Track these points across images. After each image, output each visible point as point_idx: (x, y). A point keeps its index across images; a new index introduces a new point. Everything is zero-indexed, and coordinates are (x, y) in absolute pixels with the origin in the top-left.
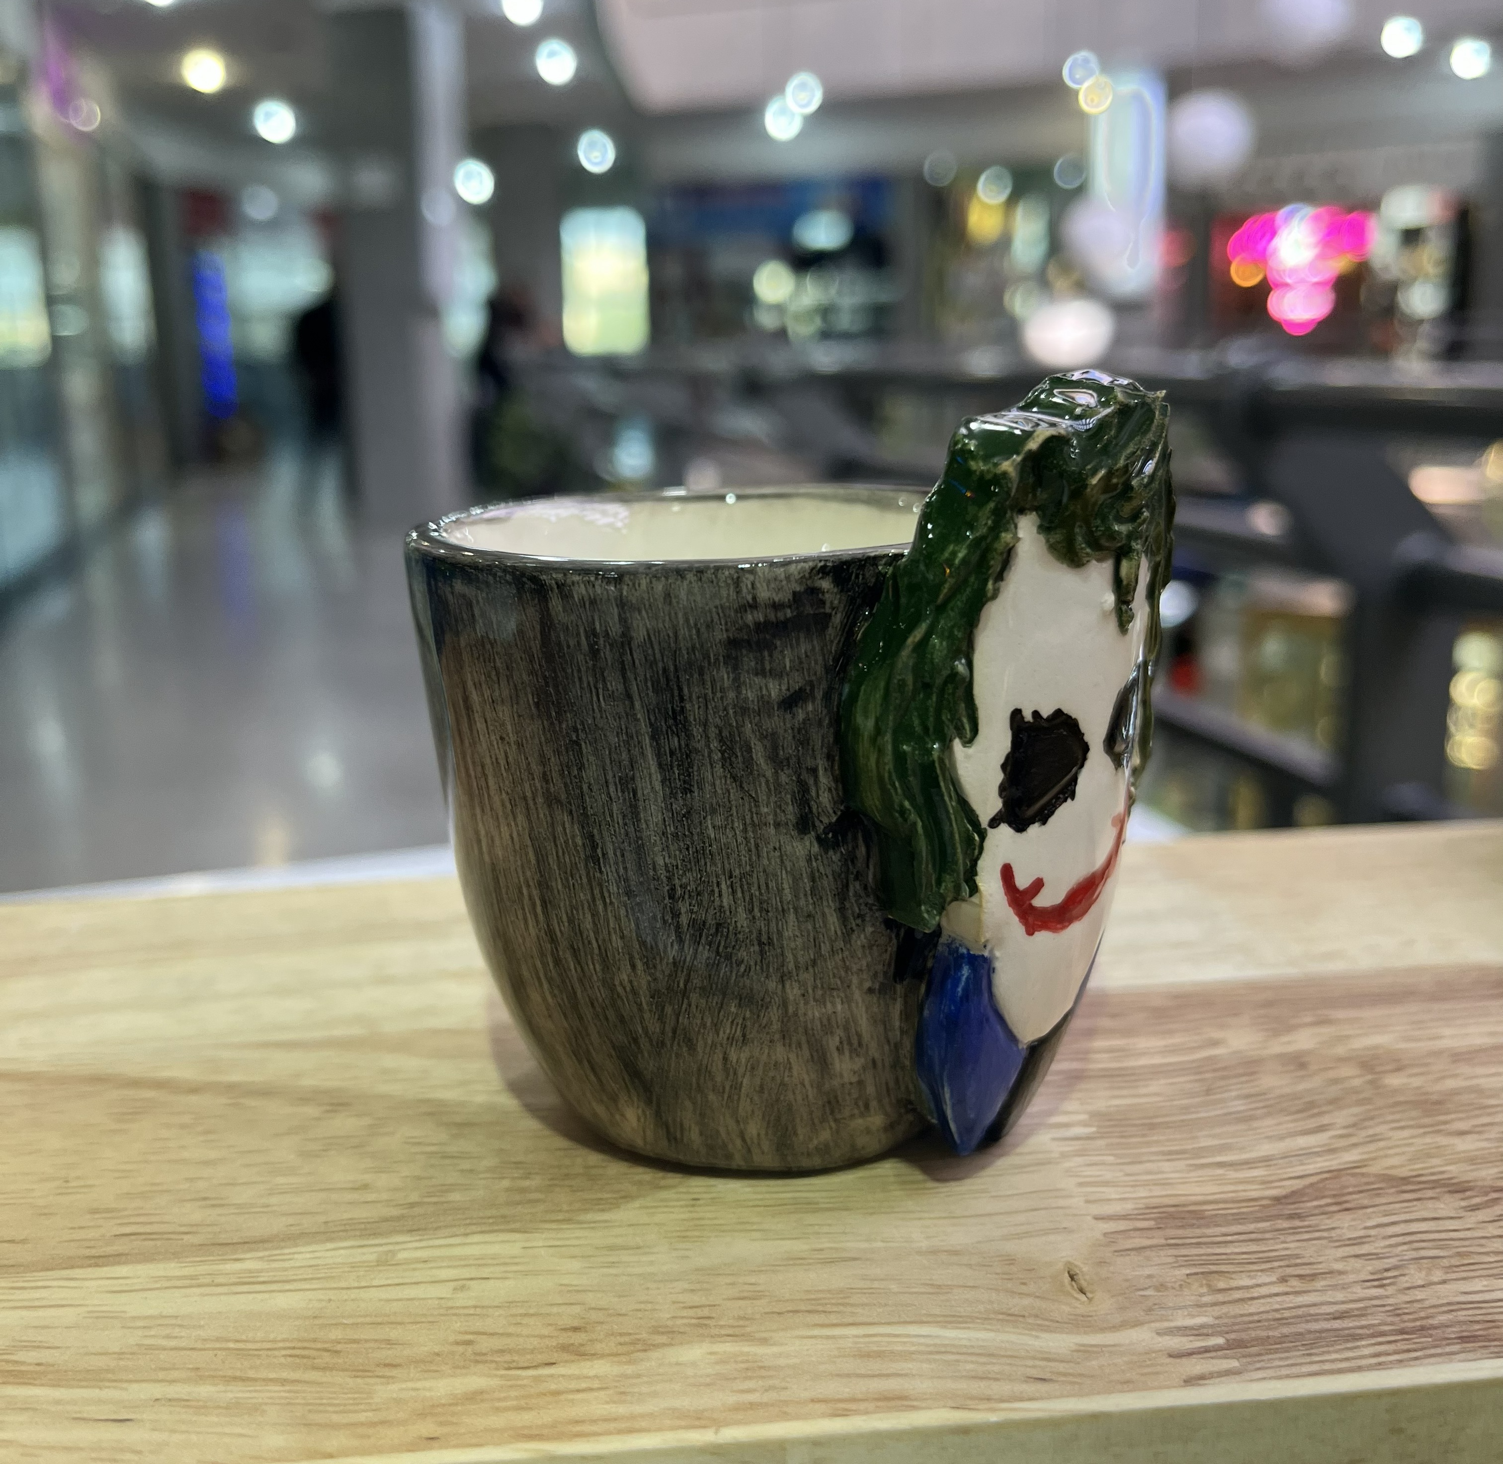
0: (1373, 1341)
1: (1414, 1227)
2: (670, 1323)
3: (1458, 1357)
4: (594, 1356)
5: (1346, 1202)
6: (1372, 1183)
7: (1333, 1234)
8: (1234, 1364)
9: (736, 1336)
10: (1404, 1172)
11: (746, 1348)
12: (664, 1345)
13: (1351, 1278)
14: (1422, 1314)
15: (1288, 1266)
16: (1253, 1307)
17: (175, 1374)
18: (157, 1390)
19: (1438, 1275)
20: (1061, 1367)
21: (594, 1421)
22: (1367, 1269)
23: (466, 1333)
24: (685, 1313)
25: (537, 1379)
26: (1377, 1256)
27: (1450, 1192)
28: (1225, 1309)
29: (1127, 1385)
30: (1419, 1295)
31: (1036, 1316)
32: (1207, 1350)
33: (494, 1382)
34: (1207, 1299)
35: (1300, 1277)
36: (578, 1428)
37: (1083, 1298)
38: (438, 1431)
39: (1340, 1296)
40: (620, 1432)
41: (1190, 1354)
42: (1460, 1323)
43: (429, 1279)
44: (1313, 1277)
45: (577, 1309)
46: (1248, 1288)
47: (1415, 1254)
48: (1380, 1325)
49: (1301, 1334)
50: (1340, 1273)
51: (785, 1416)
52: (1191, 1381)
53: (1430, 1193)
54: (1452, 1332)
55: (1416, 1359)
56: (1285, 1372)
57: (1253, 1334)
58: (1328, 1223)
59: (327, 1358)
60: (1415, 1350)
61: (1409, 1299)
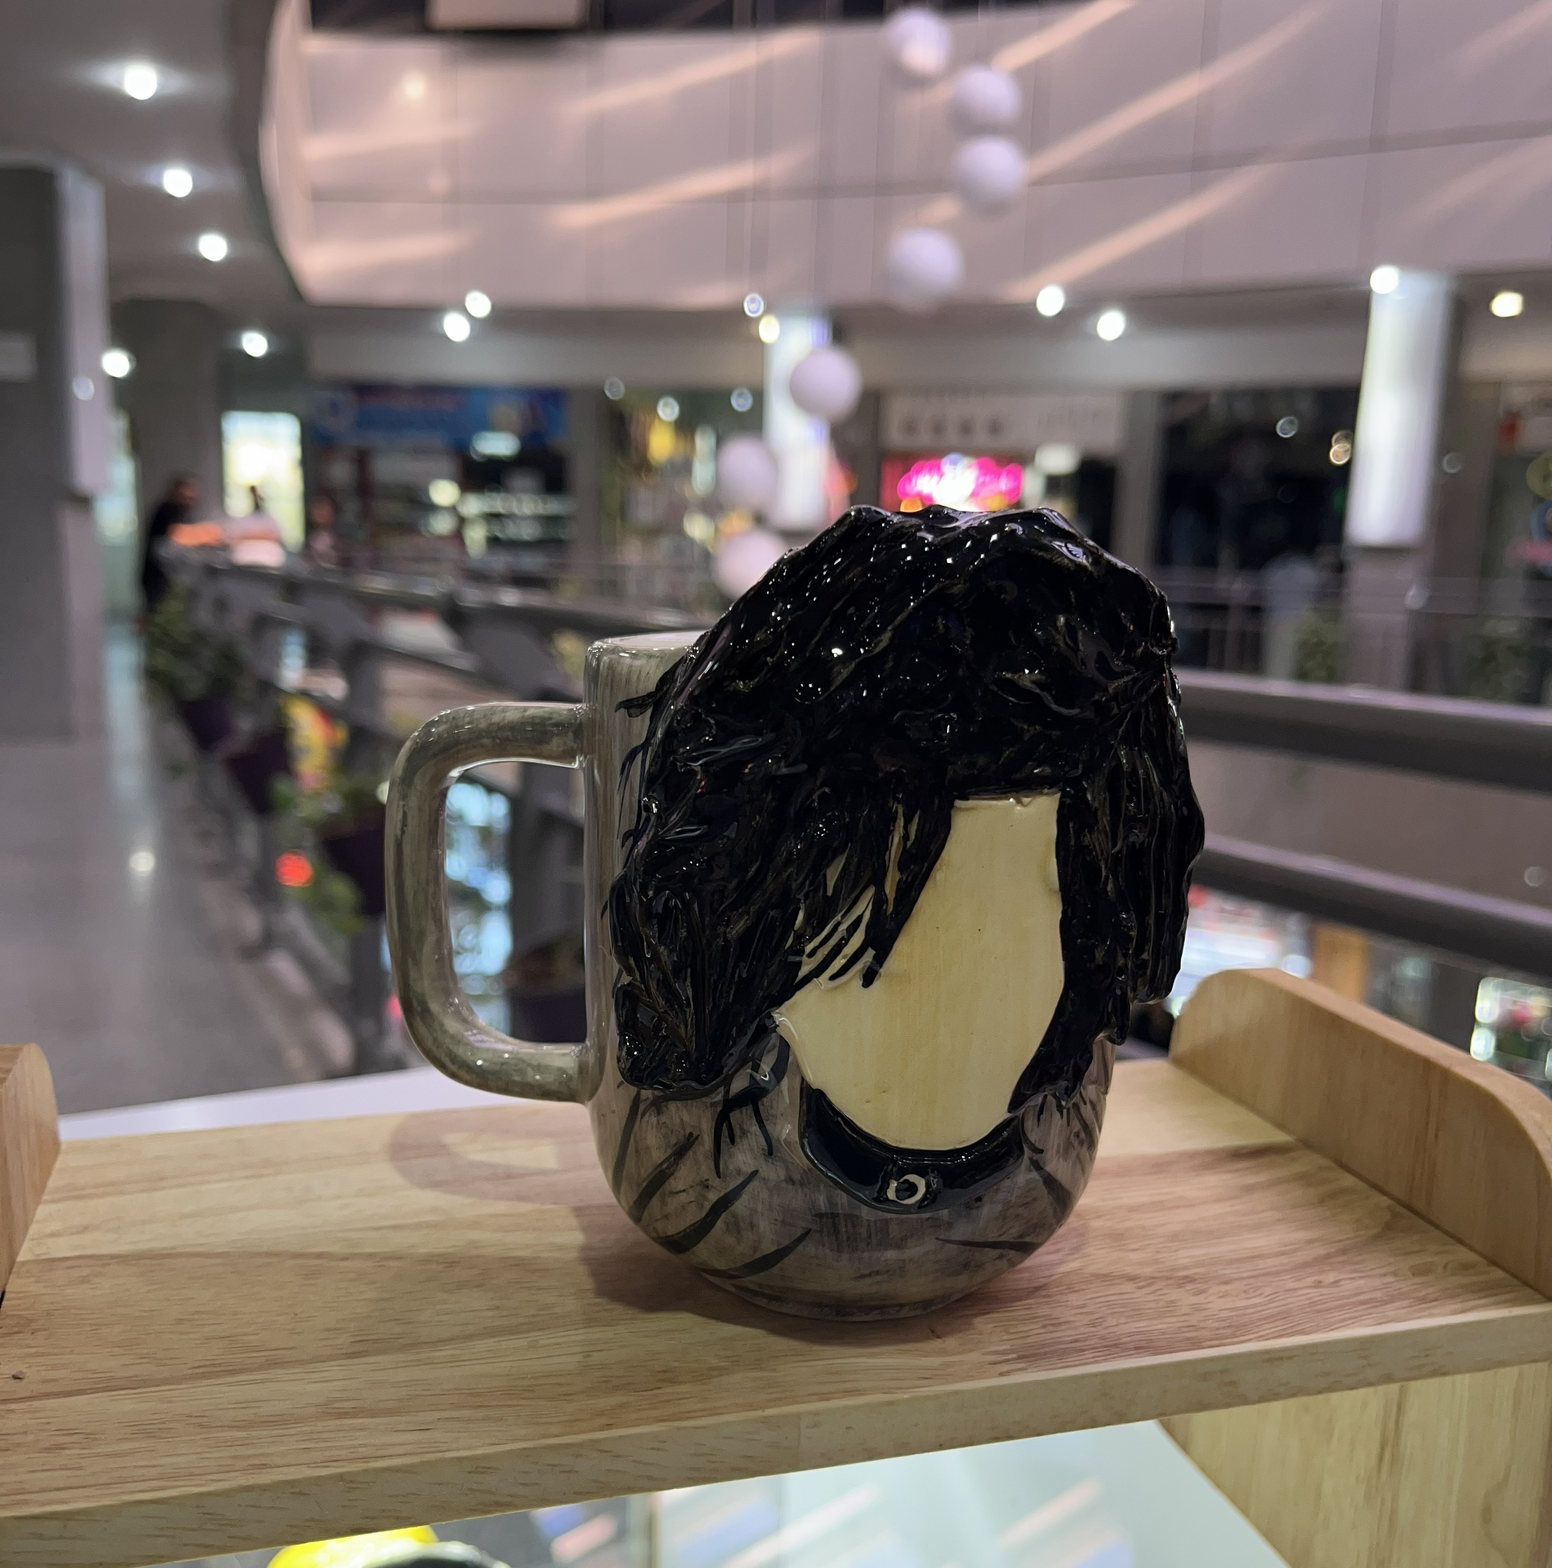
0: (1091, 1351)
1: (1110, 1298)
2: (717, 1365)
3: (1133, 1356)
4: (681, 1383)
5: (1073, 1288)
6: (1087, 1277)
7: (1068, 1304)
9: (757, 1369)
10: (1105, 1271)
11: (765, 1374)
12: (719, 1376)
13: (1078, 1324)
14: (1116, 1338)
15: (1046, 1320)
16: (1030, 1340)
17: (441, 1407)
19: (1123, 1320)
20: (936, 1372)
21: (694, 1411)
22: (1086, 1319)
23: (603, 1377)
24: (724, 1360)
25: (655, 1396)
26: (1092, 1313)
27: (1129, 1280)
28: (1015, 1341)
29: (971, 1378)
30: (1114, 1329)
31: (917, 1350)
32: (1009, 1360)
33: (632, 1398)
34: (1006, 1337)
35: (1052, 1325)
36: (688, 1415)
37: (940, 1340)
38: (612, 1421)
39: (1073, 1332)
40: (711, 1415)
41: (1000, 1362)
42: (1136, 1341)
43: (568, 1352)
44: (1060, 1324)
45: (661, 1362)
46: (1025, 1331)
47: (1111, 1311)
48: (1094, 1344)
49: (1055, 1351)
50: (1074, 1322)
51: (797, 1402)
52: (1003, 1374)
53: (1118, 1281)
54: (1131, 1345)
55: (1114, 1358)
56: (1049, 1367)
57: (1032, 1352)
58: (1064, 1298)
59: (528, 1394)
60: (1114, 1354)
61: (1108, 1332)
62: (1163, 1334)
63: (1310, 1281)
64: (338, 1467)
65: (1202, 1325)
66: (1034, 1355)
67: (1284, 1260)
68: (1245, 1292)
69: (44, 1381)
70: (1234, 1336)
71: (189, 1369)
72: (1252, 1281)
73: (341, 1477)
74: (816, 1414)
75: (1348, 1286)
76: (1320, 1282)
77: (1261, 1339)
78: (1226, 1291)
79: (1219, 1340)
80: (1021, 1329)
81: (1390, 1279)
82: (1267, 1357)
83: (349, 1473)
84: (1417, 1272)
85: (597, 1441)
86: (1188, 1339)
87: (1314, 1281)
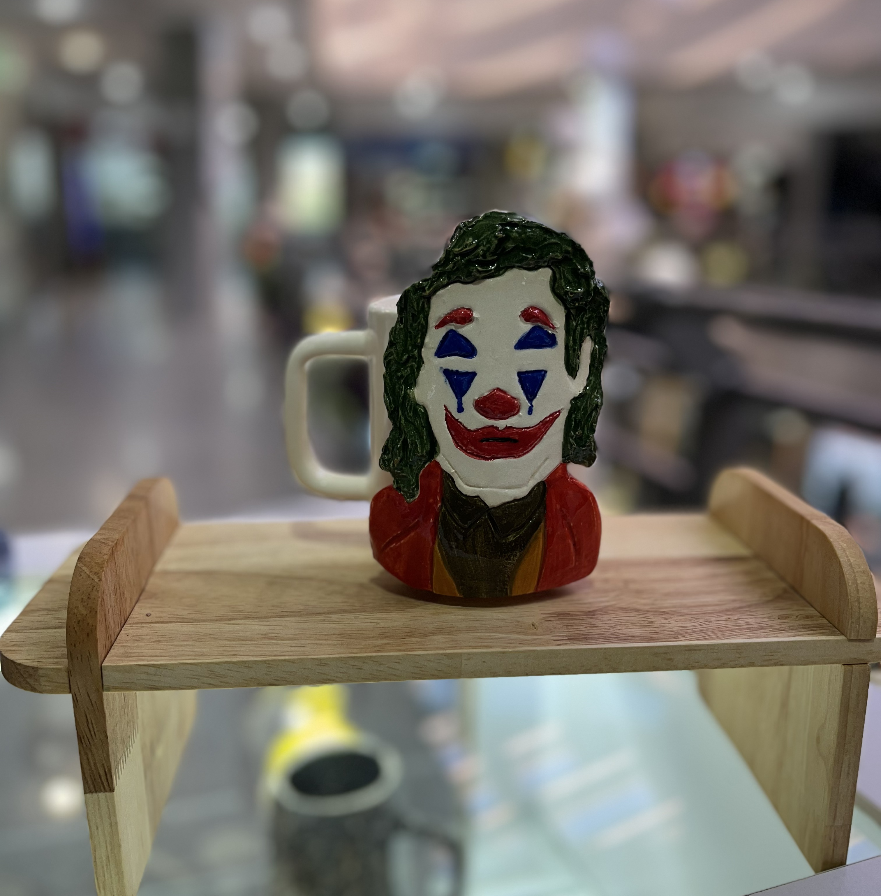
0: (603, 639)
1: (623, 618)
2: (432, 631)
3: (623, 643)
4: (414, 637)
5: (607, 612)
6: (616, 609)
7: (602, 619)
8: (569, 642)
9: (449, 634)
11: (452, 637)
12: (431, 636)
13: (603, 627)
14: (617, 635)
15: (588, 625)
16: (576, 632)
17: (311, 639)
18: (309, 642)
19: (624, 628)
20: (528, 642)
21: (417, 649)
22: (607, 626)
23: (381, 632)
24: (436, 630)
25: (402, 641)
26: (611, 623)
27: (636, 611)
28: (569, 632)
29: (543, 645)
30: (618, 631)
31: (523, 632)
32: (563, 640)
33: (392, 641)
34: (566, 631)
35: (590, 627)
36: (413, 650)
37: (535, 629)
38: (379, 650)
39: (598, 631)
40: (422, 651)
41: (559, 640)
42: (626, 637)
43: (370, 622)
44: (594, 627)
45: (408, 629)
47: (620, 623)
48: (606, 636)
49: (587, 638)
50: (600, 626)
51: (461, 649)
52: (557, 645)
53: (630, 611)
54: (622, 638)
55: (612, 643)
56: (580, 644)
58: (601, 616)
59: (348, 637)
60: (612, 641)
61: (615, 632)
62: (641, 635)
63: (724, 618)
64: (263, 657)
65: (662, 632)
66: (577, 638)
67: (717, 608)
68: (690, 620)
69: (157, 617)
70: (674, 638)
71: (214, 617)
72: (695, 616)
73: (264, 662)
74: (469, 654)
75: (741, 621)
76: (729, 619)
77: (687, 640)
78: (681, 619)
79: (667, 639)
80: (575, 628)
81: (766, 620)
82: (687, 648)
83: (268, 660)
84: (781, 617)
85: (371, 657)
86: (651, 637)
87: (727, 618)
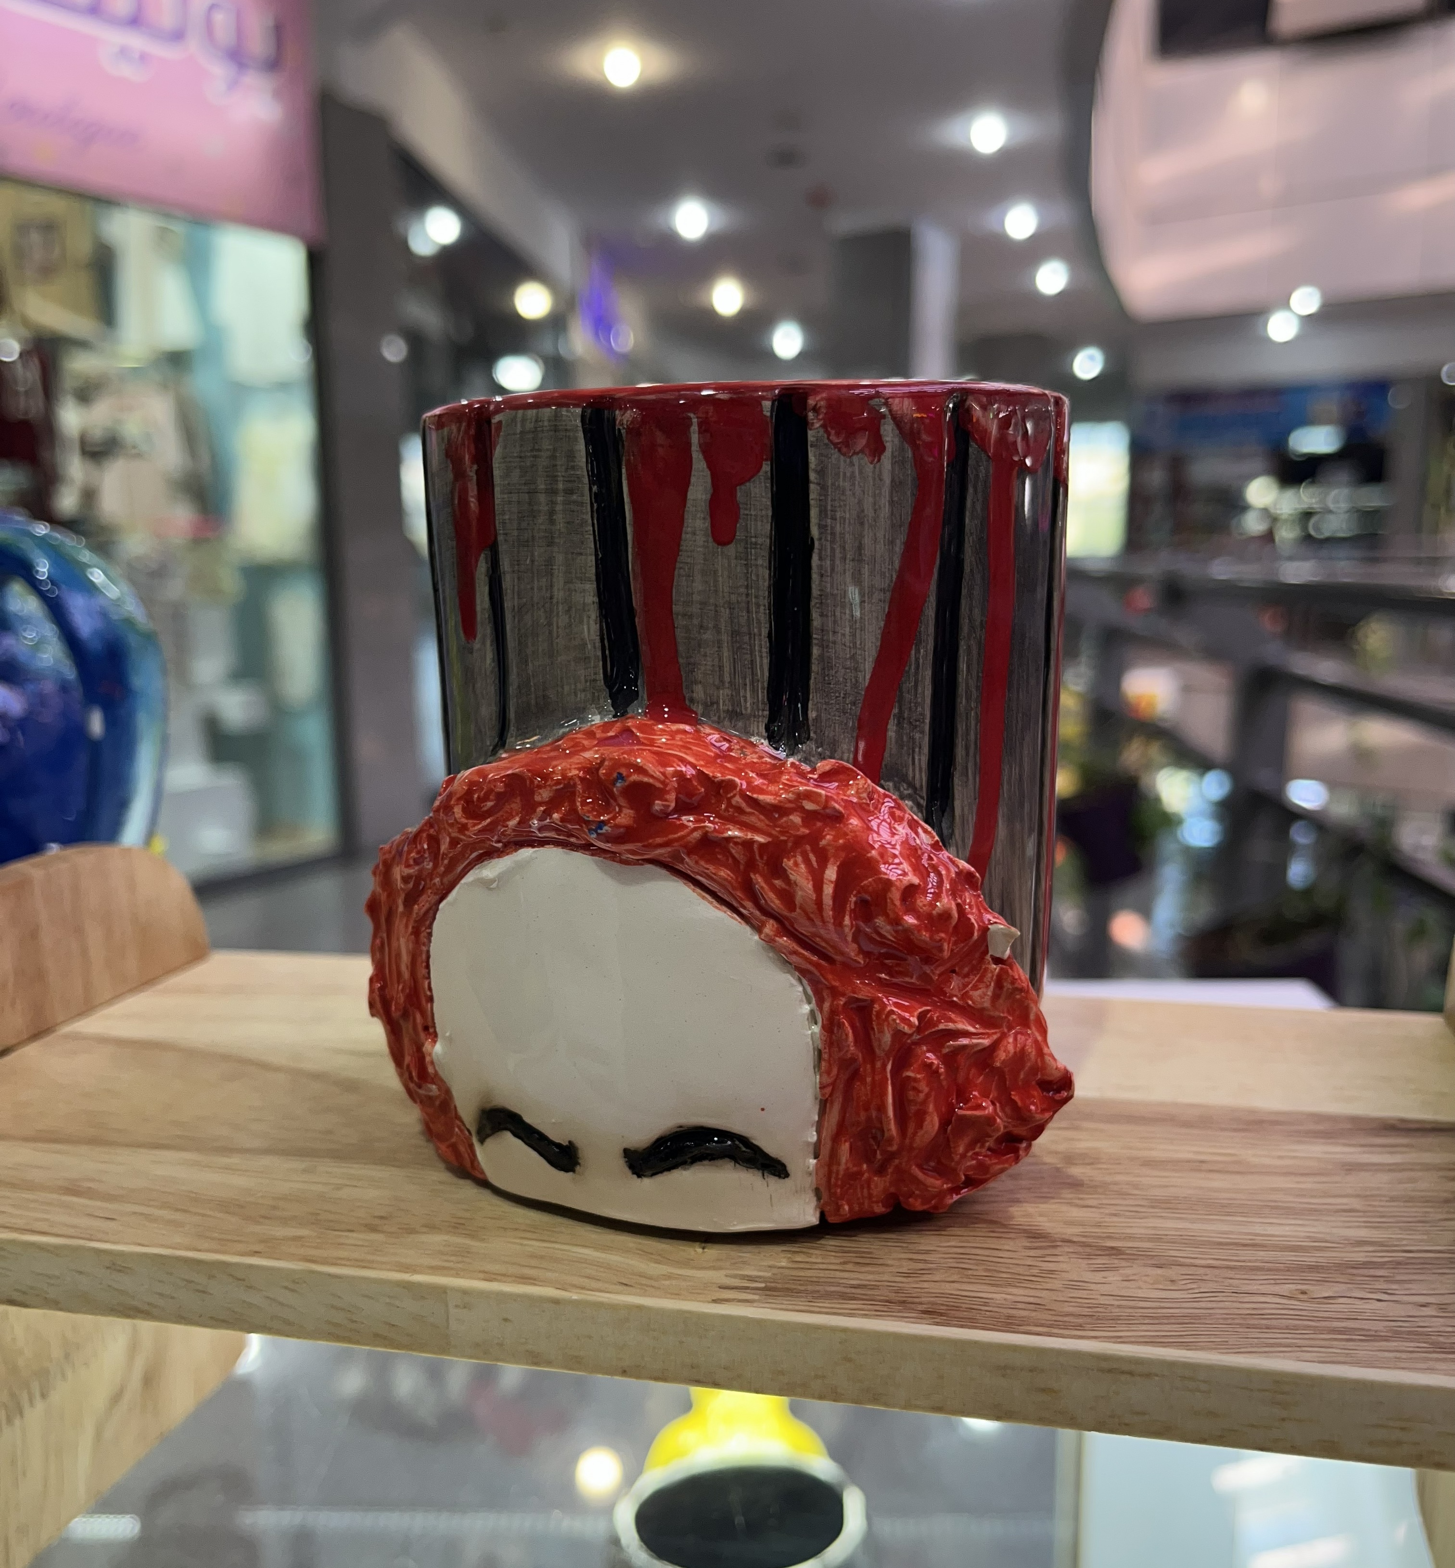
0: (861, 1302)
1: (975, 1251)
2: (437, 1223)
4: (380, 1231)
9: (469, 1235)
11: (468, 1242)
12: (425, 1233)
13: (893, 1270)
16: (803, 1273)
17: (153, 1203)
18: (139, 1209)
19: (955, 1278)
20: (645, 1281)
22: (906, 1267)
23: (320, 1210)
25: (339, 1236)
26: (926, 1262)
30: (926, 1285)
32: (747, 1288)
33: (313, 1234)
35: (859, 1264)
38: (265, 1250)
39: (871, 1277)
40: (359, 1267)
41: (733, 1288)
43: (326, 1182)
44: (867, 1265)
45: (392, 1209)
47: (954, 1265)
48: (879, 1295)
49: (819, 1291)
50: (889, 1266)
52: (716, 1301)
53: (1014, 1235)
54: (920, 1307)
57: (787, 1286)
59: (236, 1209)
60: (885, 1312)
61: (917, 1286)
62: (987, 1304)
66: (785, 1290)
68: (1172, 1281)
72: (1201, 1271)
74: (465, 1292)
76: (1305, 1292)
78: (1145, 1275)
81: (1429, 1311)
87: (1297, 1290)
